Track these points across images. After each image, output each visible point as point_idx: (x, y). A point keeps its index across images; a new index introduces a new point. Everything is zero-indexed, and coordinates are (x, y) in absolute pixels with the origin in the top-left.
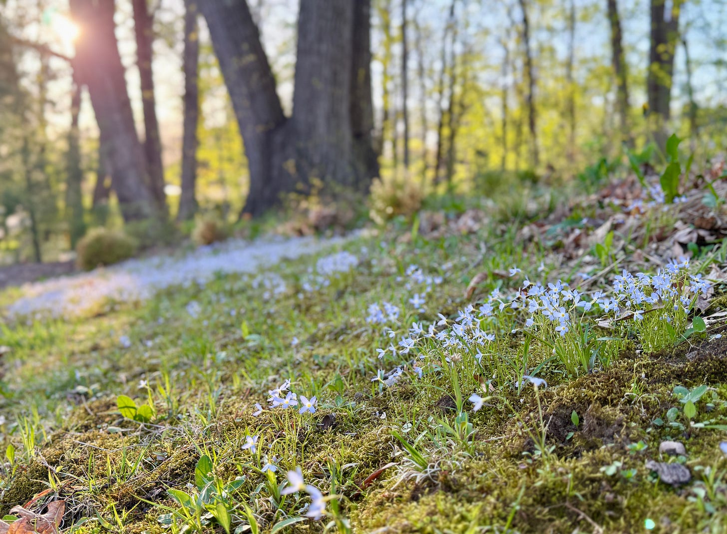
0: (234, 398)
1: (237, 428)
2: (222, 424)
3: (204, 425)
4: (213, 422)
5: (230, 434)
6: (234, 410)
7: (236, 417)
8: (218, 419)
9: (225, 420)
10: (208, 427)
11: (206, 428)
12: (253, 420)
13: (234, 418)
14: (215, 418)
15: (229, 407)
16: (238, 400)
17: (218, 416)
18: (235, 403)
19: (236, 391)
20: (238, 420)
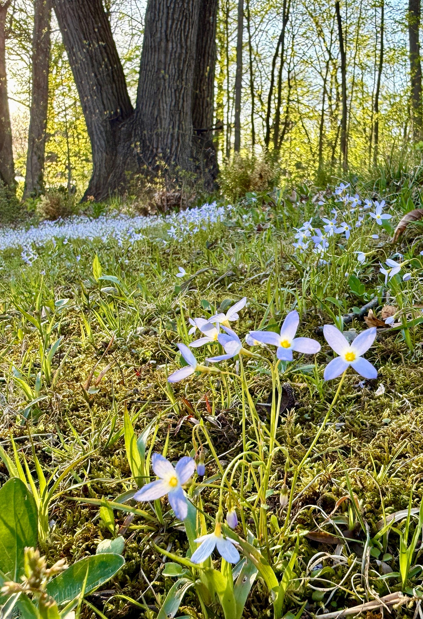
0: (82, 357)
1: (91, 405)
2: (61, 398)
3: (27, 399)
4: (46, 394)
5: (78, 417)
6: (83, 374)
7: (89, 385)
8: (55, 389)
9: (67, 391)
10: (34, 402)
11: (31, 404)
12: (122, 393)
13: (85, 387)
14: (49, 386)
15: (74, 369)
16: (89, 359)
17: (54, 382)
18: (83, 363)
19: (84, 347)
20: (92, 392)
